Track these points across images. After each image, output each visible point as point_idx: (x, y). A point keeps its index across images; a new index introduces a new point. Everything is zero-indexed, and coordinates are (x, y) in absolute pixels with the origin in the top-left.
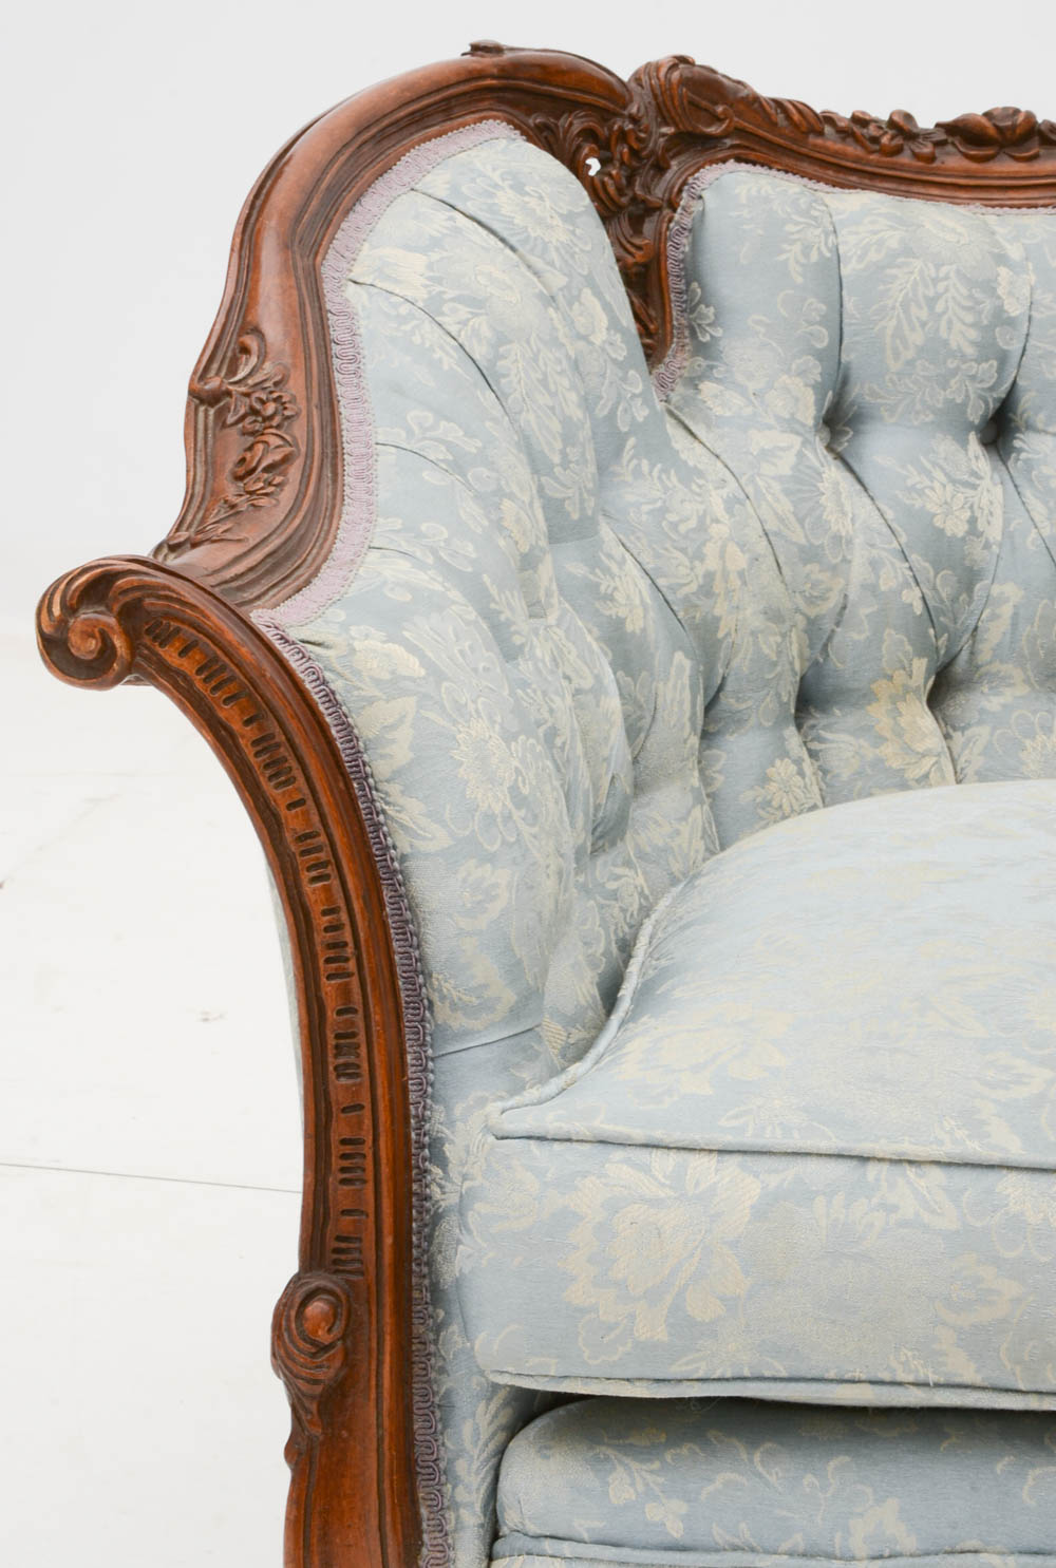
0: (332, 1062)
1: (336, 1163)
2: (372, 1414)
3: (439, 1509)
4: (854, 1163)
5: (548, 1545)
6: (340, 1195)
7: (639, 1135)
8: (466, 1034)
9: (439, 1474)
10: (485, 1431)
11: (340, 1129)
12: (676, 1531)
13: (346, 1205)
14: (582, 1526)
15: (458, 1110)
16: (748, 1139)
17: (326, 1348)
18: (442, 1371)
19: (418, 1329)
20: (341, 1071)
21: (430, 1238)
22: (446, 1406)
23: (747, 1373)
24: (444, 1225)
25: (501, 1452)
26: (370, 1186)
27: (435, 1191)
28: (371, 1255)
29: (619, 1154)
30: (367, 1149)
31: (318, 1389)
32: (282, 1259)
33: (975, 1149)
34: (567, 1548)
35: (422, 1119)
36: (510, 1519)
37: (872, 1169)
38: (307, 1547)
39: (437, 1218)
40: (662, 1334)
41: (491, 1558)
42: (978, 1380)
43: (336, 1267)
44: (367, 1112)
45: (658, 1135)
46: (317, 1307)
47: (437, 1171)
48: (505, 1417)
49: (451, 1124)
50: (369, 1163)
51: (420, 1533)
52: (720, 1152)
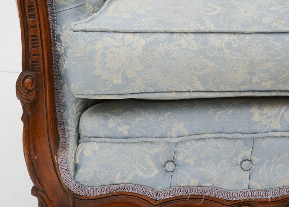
0: (27, 14)
1: (30, 42)
2: (44, 107)
3: (64, 132)
4: (169, 34)
5: (93, 139)
6: (32, 50)
7: (112, 29)
8: (64, 6)
9: (63, 123)
10: (75, 112)
11: (31, 32)
12: (126, 134)
13: (34, 53)
14: (101, 134)
15: (63, 27)
16: (142, 29)
17: (31, 91)
18: (63, 96)
19: (56, 86)
20: (30, 16)
21: (58, 62)
22: (64, 105)
23: (143, 91)
24: (61, 58)
25: (79, 117)
26: (40, 48)
27: (58, 49)
28: (42, 66)
29: (106, 34)
30: (39, 38)
31: (29, 102)
32: (18, 69)
33: (202, 28)
34: (98, 140)
35: (54, 30)
36: (83, 133)
37: (175, 35)
38: (29, 143)
39: (59, 56)
40: (120, 82)
41: (78, 144)
42: (203, 89)
43: (33, 70)
44: (38, 27)
45: (117, 29)
46: (28, 80)
47: (59, 44)
48: (80, 107)
49: (62, 31)
50: (40, 41)
51: (59, 138)
52: (134, 33)
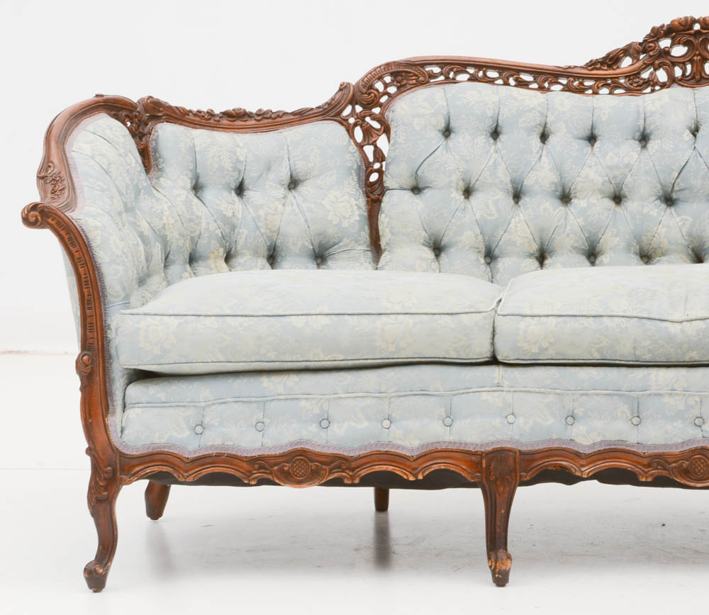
0: (86, 306)
1: (88, 328)
2: (98, 379)
3: (112, 401)
4: (196, 317)
5: (137, 405)
6: (89, 335)
7: (153, 312)
8: (115, 302)
9: (112, 394)
10: (122, 384)
11: (89, 320)
12: (164, 400)
13: (91, 336)
14: (143, 400)
15: (113, 318)
16: (176, 313)
17: (87, 366)
18: (112, 373)
19: (107, 365)
20: (89, 308)
21: (108, 346)
22: (113, 379)
23: (177, 362)
24: (111, 342)
25: (125, 389)
26: (95, 332)
27: (109, 336)
28: (96, 347)
29: (148, 317)
30: (95, 325)
31: (86, 374)
32: (76, 350)
33: (221, 313)
34: (140, 405)
35: (105, 321)
36: (128, 401)
37: (201, 318)
38: (85, 403)
39: (109, 342)
40: (159, 353)
41: (124, 412)
42: (223, 360)
43: (89, 350)
44: (94, 317)
45: (157, 312)
46: (85, 358)
47: (109, 331)
48: (126, 381)
49: (112, 321)
50: (95, 327)
51: (108, 406)
52: (170, 315)
